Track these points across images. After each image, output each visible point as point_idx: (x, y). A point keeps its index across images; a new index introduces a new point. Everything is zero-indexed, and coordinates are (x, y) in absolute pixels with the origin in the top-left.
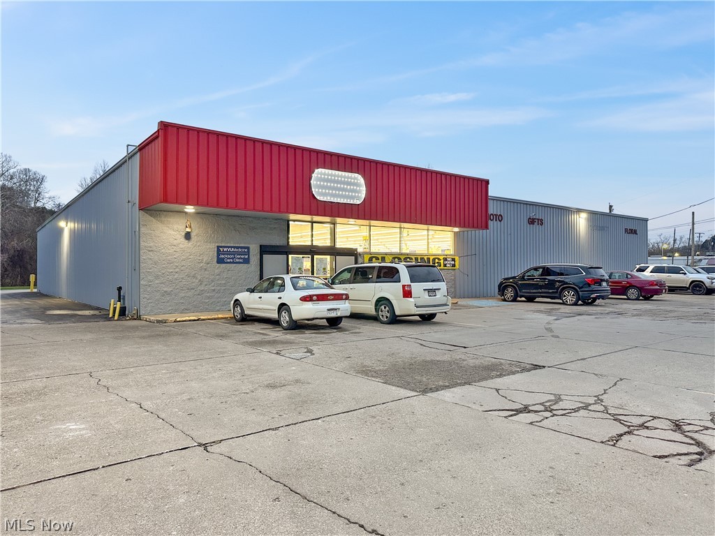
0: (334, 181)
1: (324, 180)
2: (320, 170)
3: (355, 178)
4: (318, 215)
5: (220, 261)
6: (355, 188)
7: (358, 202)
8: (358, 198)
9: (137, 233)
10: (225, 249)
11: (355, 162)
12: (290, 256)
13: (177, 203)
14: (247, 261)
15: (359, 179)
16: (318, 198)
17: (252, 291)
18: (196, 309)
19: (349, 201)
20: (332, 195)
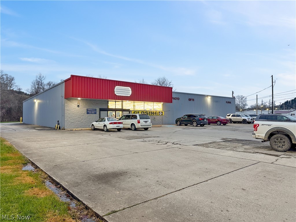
0: (122, 90)
1: (118, 89)
2: (117, 86)
3: (128, 88)
4: (117, 100)
5: (88, 113)
6: (128, 91)
7: (129, 96)
8: (129, 94)
9: (64, 105)
10: (89, 110)
11: (128, 84)
12: (109, 112)
13: (76, 97)
14: (95, 113)
15: (130, 89)
16: (117, 95)
17: (97, 122)
18: (81, 127)
19: (126, 95)
20: (121, 94)
